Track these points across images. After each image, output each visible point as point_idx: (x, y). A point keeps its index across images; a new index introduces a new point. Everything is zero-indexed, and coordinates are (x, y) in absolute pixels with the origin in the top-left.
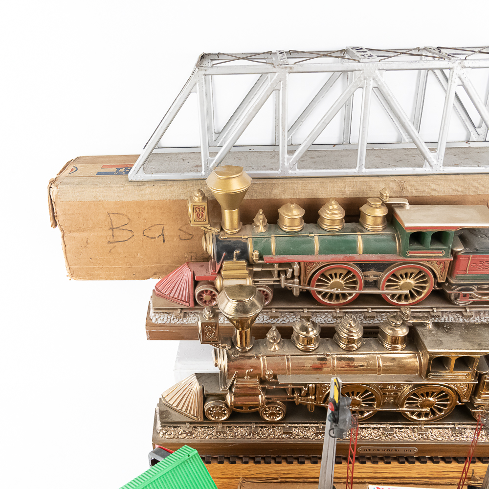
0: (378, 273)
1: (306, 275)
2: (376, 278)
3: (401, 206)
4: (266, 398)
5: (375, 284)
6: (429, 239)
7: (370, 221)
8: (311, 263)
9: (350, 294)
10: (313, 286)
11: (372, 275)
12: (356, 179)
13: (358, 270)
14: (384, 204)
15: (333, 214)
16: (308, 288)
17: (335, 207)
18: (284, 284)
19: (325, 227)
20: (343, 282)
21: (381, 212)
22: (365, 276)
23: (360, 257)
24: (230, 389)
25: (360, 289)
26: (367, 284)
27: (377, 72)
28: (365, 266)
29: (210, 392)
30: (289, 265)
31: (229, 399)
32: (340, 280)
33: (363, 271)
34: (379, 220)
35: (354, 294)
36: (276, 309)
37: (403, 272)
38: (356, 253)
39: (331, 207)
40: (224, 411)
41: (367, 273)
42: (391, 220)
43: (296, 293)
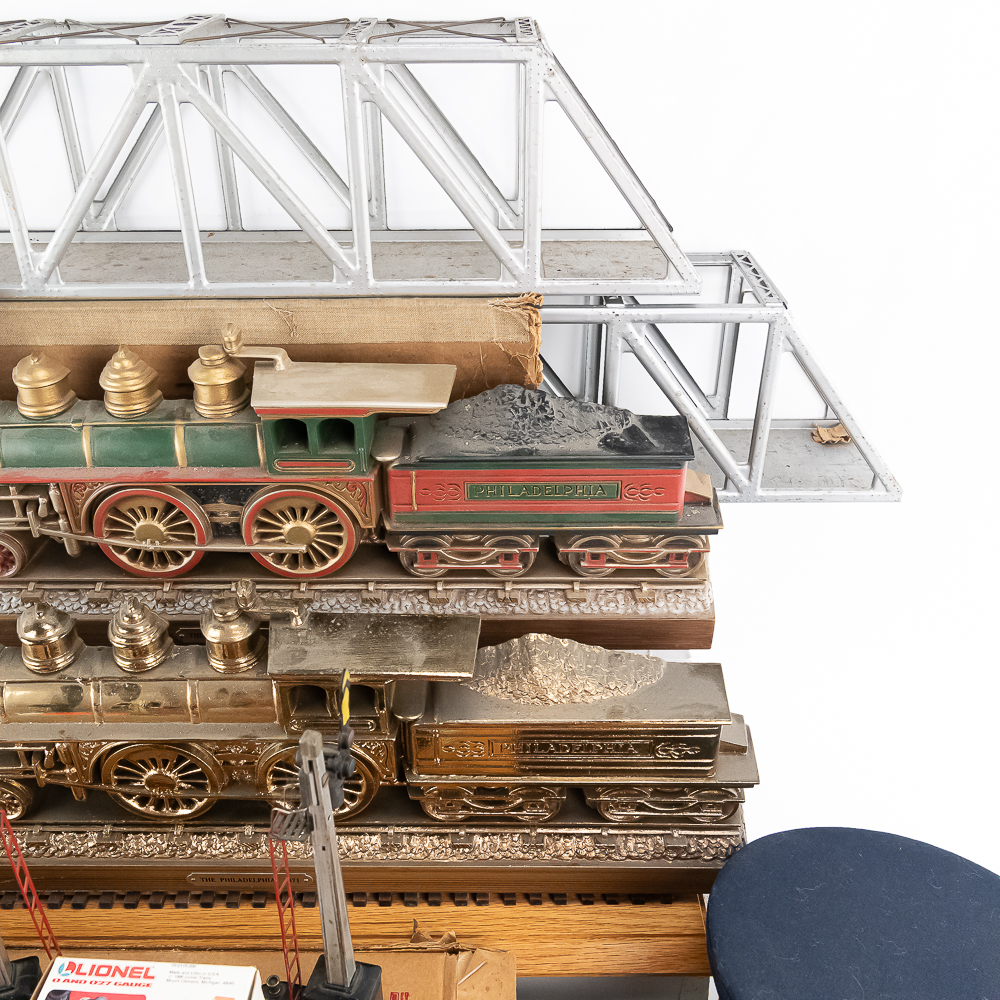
0: (236, 508)
1: (76, 513)
2: (234, 519)
3: (270, 363)
5: (234, 531)
6: (313, 436)
7: (203, 394)
8: (80, 485)
9: (188, 553)
10: (100, 535)
11: (224, 512)
12: (190, 305)
15: (122, 380)
16: (89, 538)
17: (127, 364)
18: (36, 529)
19: (111, 408)
20: (163, 529)
22: (212, 514)
23: (181, 470)
25: (202, 542)
26: (219, 531)
27: (179, 65)
28: (203, 493)
32: (155, 523)
33: (203, 502)
34: (224, 393)
35: (194, 552)
36: (35, 582)
37: (283, 505)
38: (175, 464)
39: (117, 365)
41: (212, 507)
43: (71, 550)
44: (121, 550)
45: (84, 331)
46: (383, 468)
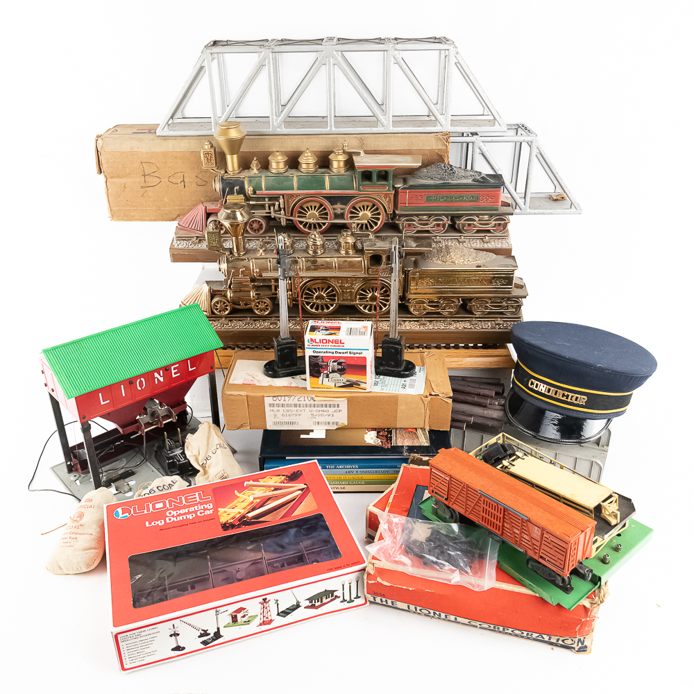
0: (343, 206)
1: (289, 208)
2: (342, 211)
3: (358, 154)
4: (256, 294)
5: (342, 216)
6: (375, 177)
7: (335, 164)
8: (292, 195)
9: (324, 224)
10: (295, 217)
11: (339, 207)
12: (328, 136)
13: (327, 203)
14: (344, 152)
16: (291, 218)
17: (309, 154)
18: (273, 215)
19: (302, 170)
20: (317, 214)
21: (342, 158)
22: (334, 209)
23: (327, 190)
24: (230, 287)
25: (330, 220)
26: (337, 216)
27: (335, 52)
29: (215, 289)
30: (276, 198)
31: (229, 294)
32: (315, 212)
33: (332, 205)
34: (342, 164)
35: (327, 224)
36: (270, 237)
37: (361, 205)
38: (325, 189)
39: (306, 155)
40: (227, 306)
41: (335, 206)
42: (350, 164)
43: (283, 223)
44: (301, 222)
45: (292, 145)
46: (396, 189)
